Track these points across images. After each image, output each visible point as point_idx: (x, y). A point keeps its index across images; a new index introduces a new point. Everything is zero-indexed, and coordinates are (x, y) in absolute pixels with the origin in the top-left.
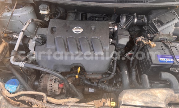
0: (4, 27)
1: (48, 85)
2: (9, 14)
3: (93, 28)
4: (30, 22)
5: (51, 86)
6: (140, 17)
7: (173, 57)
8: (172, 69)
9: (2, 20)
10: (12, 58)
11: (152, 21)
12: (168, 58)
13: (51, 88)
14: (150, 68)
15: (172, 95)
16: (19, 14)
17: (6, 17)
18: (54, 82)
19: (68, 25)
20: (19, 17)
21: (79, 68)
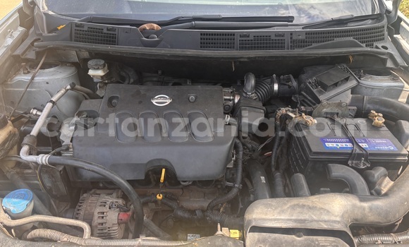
0: (13, 103)
1: (96, 214)
2: (26, 78)
3: (192, 97)
4: (69, 87)
5: (103, 217)
6: (283, 79)
7: (352, 140)
8: (352, 163)
9: (12, 89)
10: (25, 149)
11: (305, 83)
12: (342, 142)
13: (101, 221)
14: (310, 164)
15: (354, 206)
16: (46, 78)
17: (20, 83)
18: (110, 208)
19: (142, 92)
20: (47, 83)
21: (164, 170)
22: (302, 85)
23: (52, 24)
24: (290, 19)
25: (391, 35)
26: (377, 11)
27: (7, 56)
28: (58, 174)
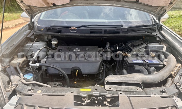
2: (30, 44)
3: (87, 49)
4: (45, 46)
6: (120, 45)
7: (143, 60)
9: (25, 48)
10: (31, 62)
15: (143, 77)
18: (58, 85)
19: (70, 48)
20: (37, 46)
21: (77, 71)
22: (127, 46)
23: (39, 29)
24: (122, 26)
25: (159, 31)
26: (154, 24)
27: (24, 37)
28: (40, 75)
